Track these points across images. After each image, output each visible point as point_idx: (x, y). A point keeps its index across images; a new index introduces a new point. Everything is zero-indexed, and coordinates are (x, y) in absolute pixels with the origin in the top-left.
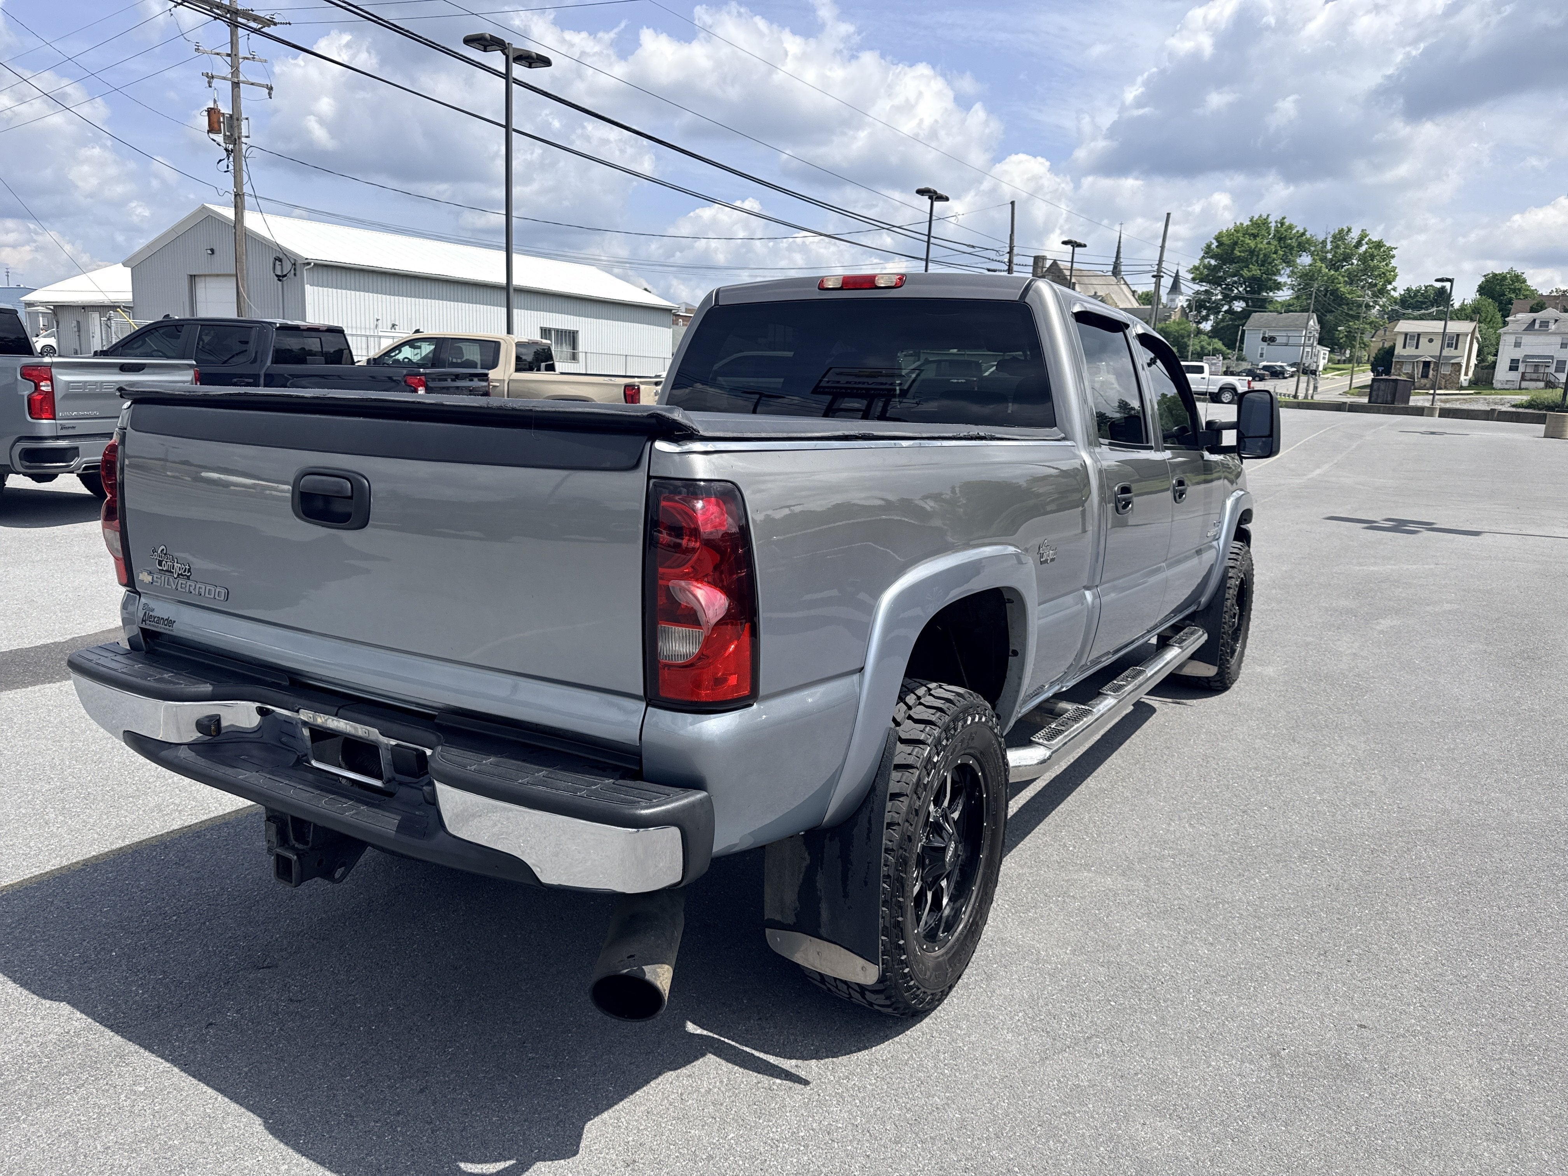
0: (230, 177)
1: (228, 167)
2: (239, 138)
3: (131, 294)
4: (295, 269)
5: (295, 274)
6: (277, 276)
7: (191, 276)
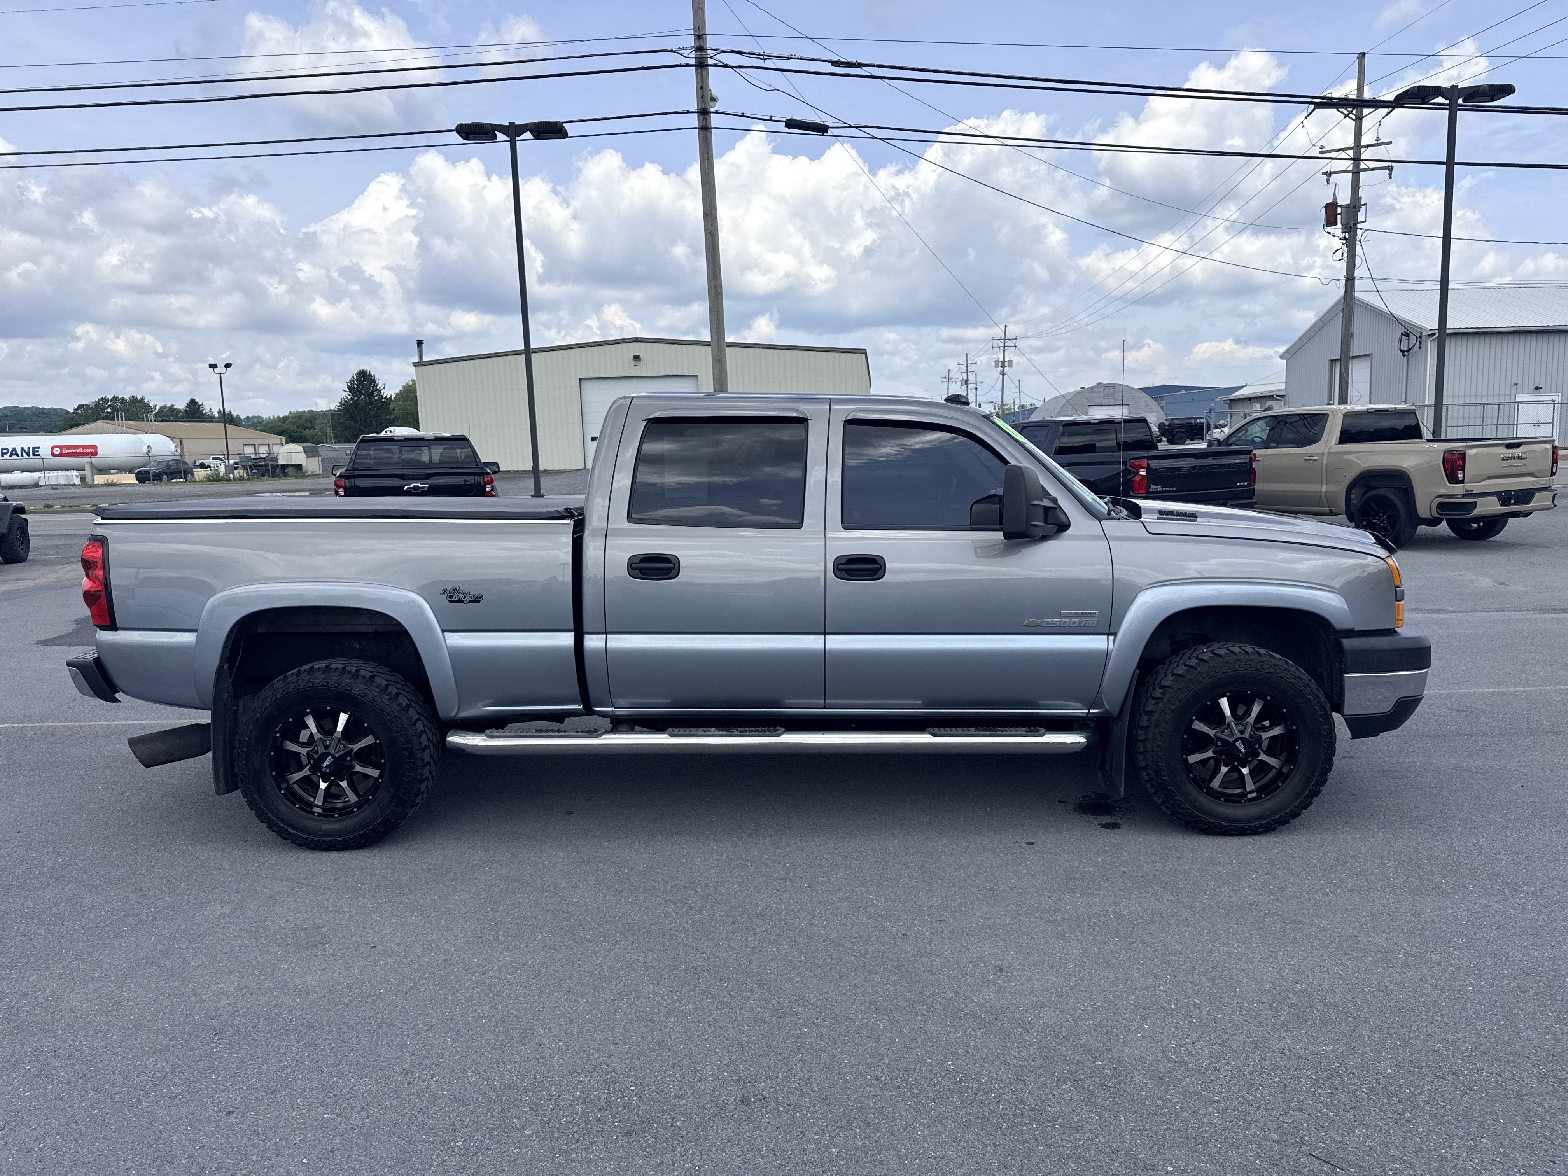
0: (1344, 264)
1: (1342, 255)
2: (1355, 224)
3: (1284, 384)
4: (1420, 343)
5: (1420, 348)
6: (1402, 351)
7: (1332, 361)
